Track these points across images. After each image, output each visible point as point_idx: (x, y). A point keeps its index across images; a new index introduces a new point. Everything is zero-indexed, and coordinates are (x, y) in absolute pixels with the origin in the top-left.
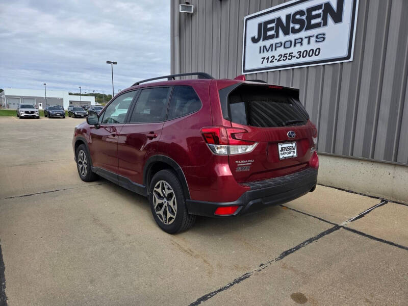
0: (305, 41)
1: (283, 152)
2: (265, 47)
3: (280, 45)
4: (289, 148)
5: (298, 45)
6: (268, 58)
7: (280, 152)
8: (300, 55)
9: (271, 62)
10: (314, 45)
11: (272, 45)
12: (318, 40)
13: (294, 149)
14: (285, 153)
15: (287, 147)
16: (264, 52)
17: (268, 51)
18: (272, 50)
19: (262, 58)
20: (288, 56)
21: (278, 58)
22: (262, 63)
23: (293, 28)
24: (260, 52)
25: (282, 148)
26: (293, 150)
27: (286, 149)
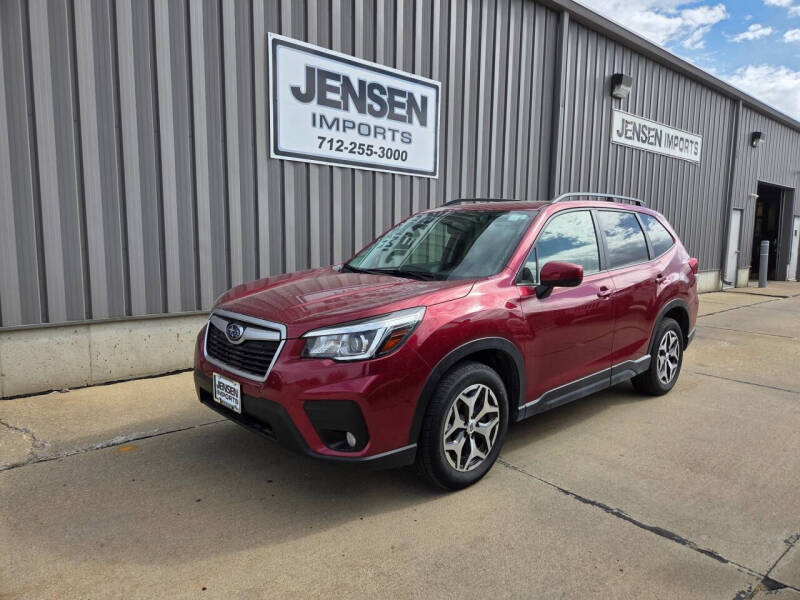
0: (389, 134)
2: (322, 117)
3: (351, 125)
5: (380, 137)
6: (331, 141)
8: (383, 152)
9: (338, 149)
10: (398, 145)
11: (336, 120)
12: (405, 140)
16: (321, 126)
17: (330, 127)
18: (338, 129)
19: (319, 138)
20: (365, 148)
21: (350, 147)
22: (320, 147)
23: (371, 106)
24: (314, 124)
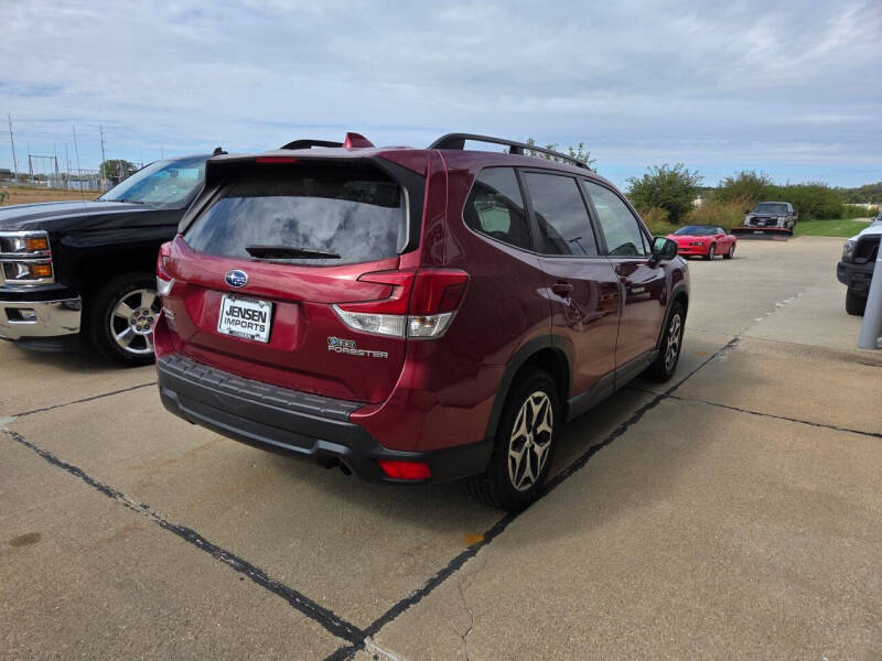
1: (231, 318)
4: (252, 315)
7: (225, 315)
13: (264, 321)
14: (238, 323)
15: (247, 311)
25: (232, 308)
26: (260, 323)
27: (244, 313)
